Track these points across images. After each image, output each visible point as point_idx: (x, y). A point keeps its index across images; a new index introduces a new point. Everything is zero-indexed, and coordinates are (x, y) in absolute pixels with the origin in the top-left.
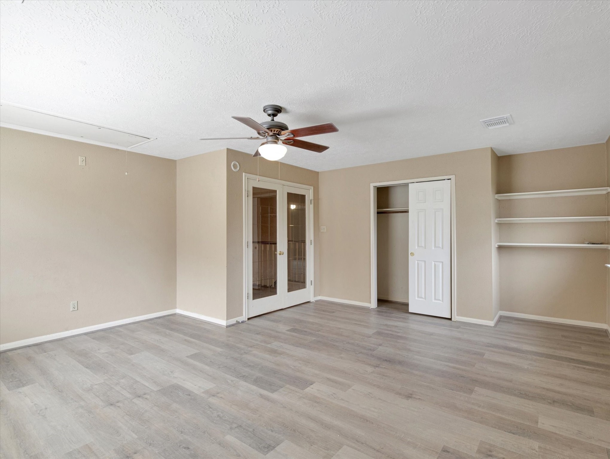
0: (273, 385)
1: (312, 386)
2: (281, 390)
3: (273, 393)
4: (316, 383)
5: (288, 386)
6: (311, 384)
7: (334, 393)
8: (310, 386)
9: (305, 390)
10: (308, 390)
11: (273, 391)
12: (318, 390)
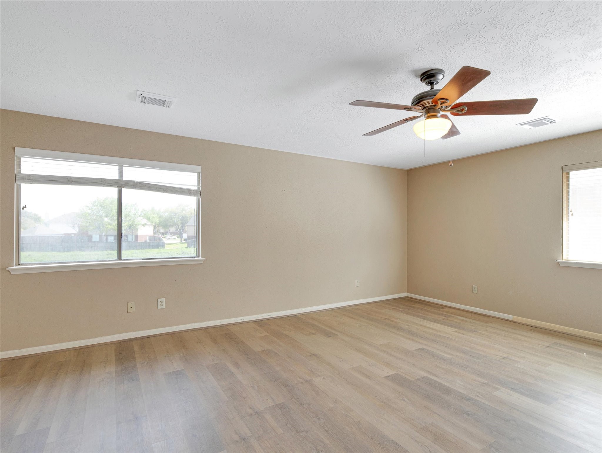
0: (427, 383)
1: (388, 375)
2: (418, 377)
3: (426, 376)
4: (382, 377)
5: (412, 379)
6: (388, 376)
7: (370, 366)
8: (389, 375)
9: (395, 373)
10: (392, 372)
11: (425, 377)
12: (383, 371)
